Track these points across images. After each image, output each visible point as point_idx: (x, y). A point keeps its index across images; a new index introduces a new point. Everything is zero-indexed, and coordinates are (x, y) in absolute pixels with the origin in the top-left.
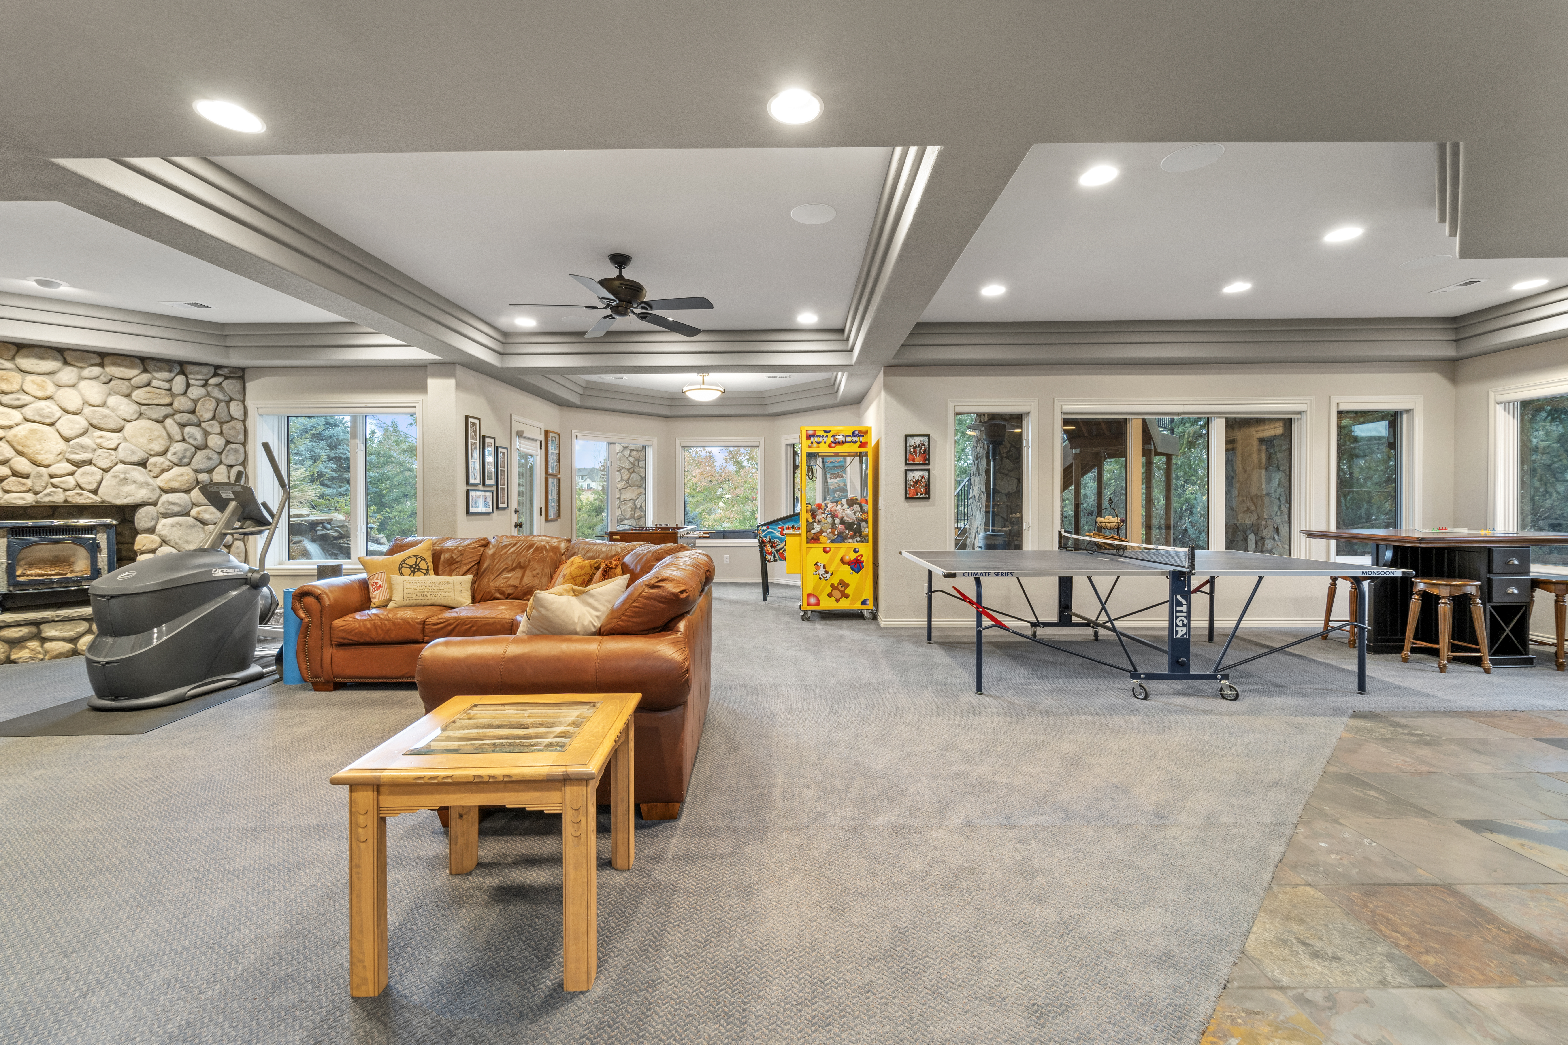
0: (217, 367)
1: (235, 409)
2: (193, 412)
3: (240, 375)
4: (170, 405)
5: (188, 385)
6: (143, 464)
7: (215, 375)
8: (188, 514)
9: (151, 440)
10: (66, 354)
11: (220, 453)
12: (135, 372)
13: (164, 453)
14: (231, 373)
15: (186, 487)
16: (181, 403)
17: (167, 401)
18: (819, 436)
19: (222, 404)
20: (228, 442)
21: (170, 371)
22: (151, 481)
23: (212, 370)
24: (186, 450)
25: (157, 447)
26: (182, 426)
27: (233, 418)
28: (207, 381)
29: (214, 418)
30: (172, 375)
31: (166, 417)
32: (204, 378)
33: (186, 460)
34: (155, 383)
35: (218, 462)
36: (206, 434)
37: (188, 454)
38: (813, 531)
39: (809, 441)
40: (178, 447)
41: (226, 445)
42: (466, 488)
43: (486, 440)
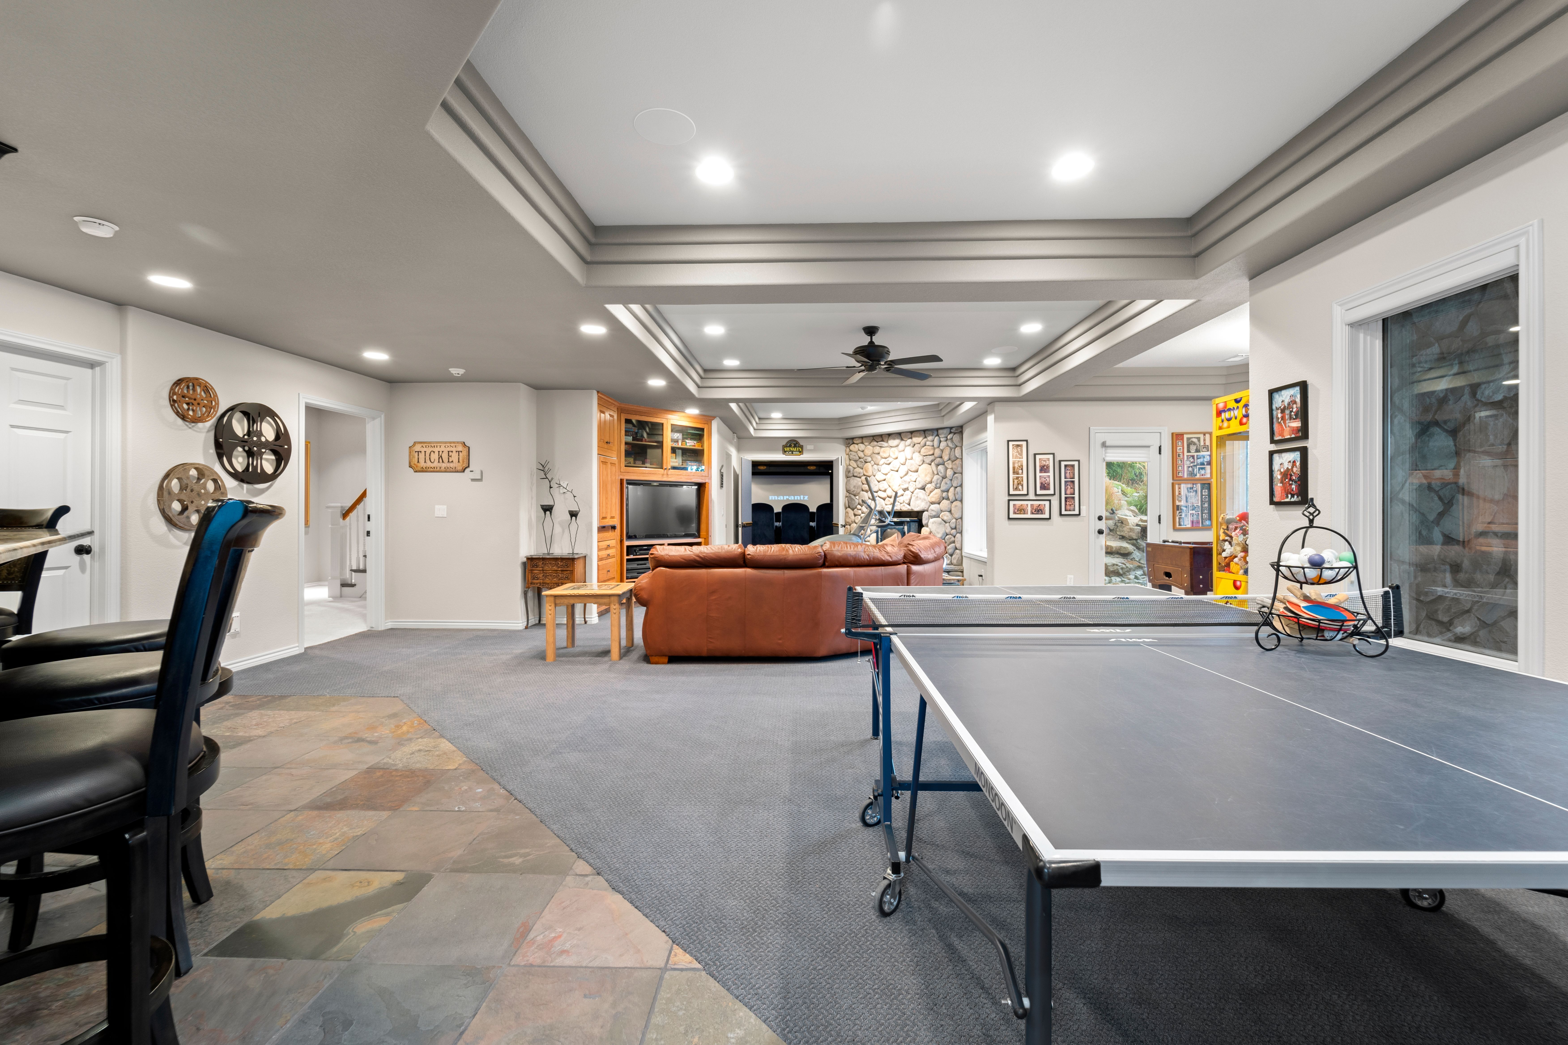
0: (951, 428)
1: (957, 452)
2: (941, 457)
3: (959, 430)
4: (933, 454)
5: (940, 442)
6: (923, 488)
7: (951, 433)
8: (939, 517)
9: (926, 475)
10: (902, 434)
11: (951, 480)
12: (921, 439)
13: (931, 482)
14: (956, 430)
15: (937, 501)
16: (937, 452)
17: (931, 453)
18: (1229, 410)
19: (953, 450)
20: (955, 473)
21: (932, 435)
22: (926, 498)
23: (948, 430)
24: (938, 479)
25: (929, 479)
26: (938, 465)
27: (957, 458)
28: (947, 437)
29: (949, 459)
30: (933, 437)
31: (932, 461)
32: (945, 436)
33: (938, 485)
34: (928, 443)
35: (951, 485)
36: (946, 469)
37: (939, 481)
38: (1224, 554)
39: (1220, 419)
40: (936, 477)
41: (954, 475)
42: (1007, 498)
43: (1038, 457)
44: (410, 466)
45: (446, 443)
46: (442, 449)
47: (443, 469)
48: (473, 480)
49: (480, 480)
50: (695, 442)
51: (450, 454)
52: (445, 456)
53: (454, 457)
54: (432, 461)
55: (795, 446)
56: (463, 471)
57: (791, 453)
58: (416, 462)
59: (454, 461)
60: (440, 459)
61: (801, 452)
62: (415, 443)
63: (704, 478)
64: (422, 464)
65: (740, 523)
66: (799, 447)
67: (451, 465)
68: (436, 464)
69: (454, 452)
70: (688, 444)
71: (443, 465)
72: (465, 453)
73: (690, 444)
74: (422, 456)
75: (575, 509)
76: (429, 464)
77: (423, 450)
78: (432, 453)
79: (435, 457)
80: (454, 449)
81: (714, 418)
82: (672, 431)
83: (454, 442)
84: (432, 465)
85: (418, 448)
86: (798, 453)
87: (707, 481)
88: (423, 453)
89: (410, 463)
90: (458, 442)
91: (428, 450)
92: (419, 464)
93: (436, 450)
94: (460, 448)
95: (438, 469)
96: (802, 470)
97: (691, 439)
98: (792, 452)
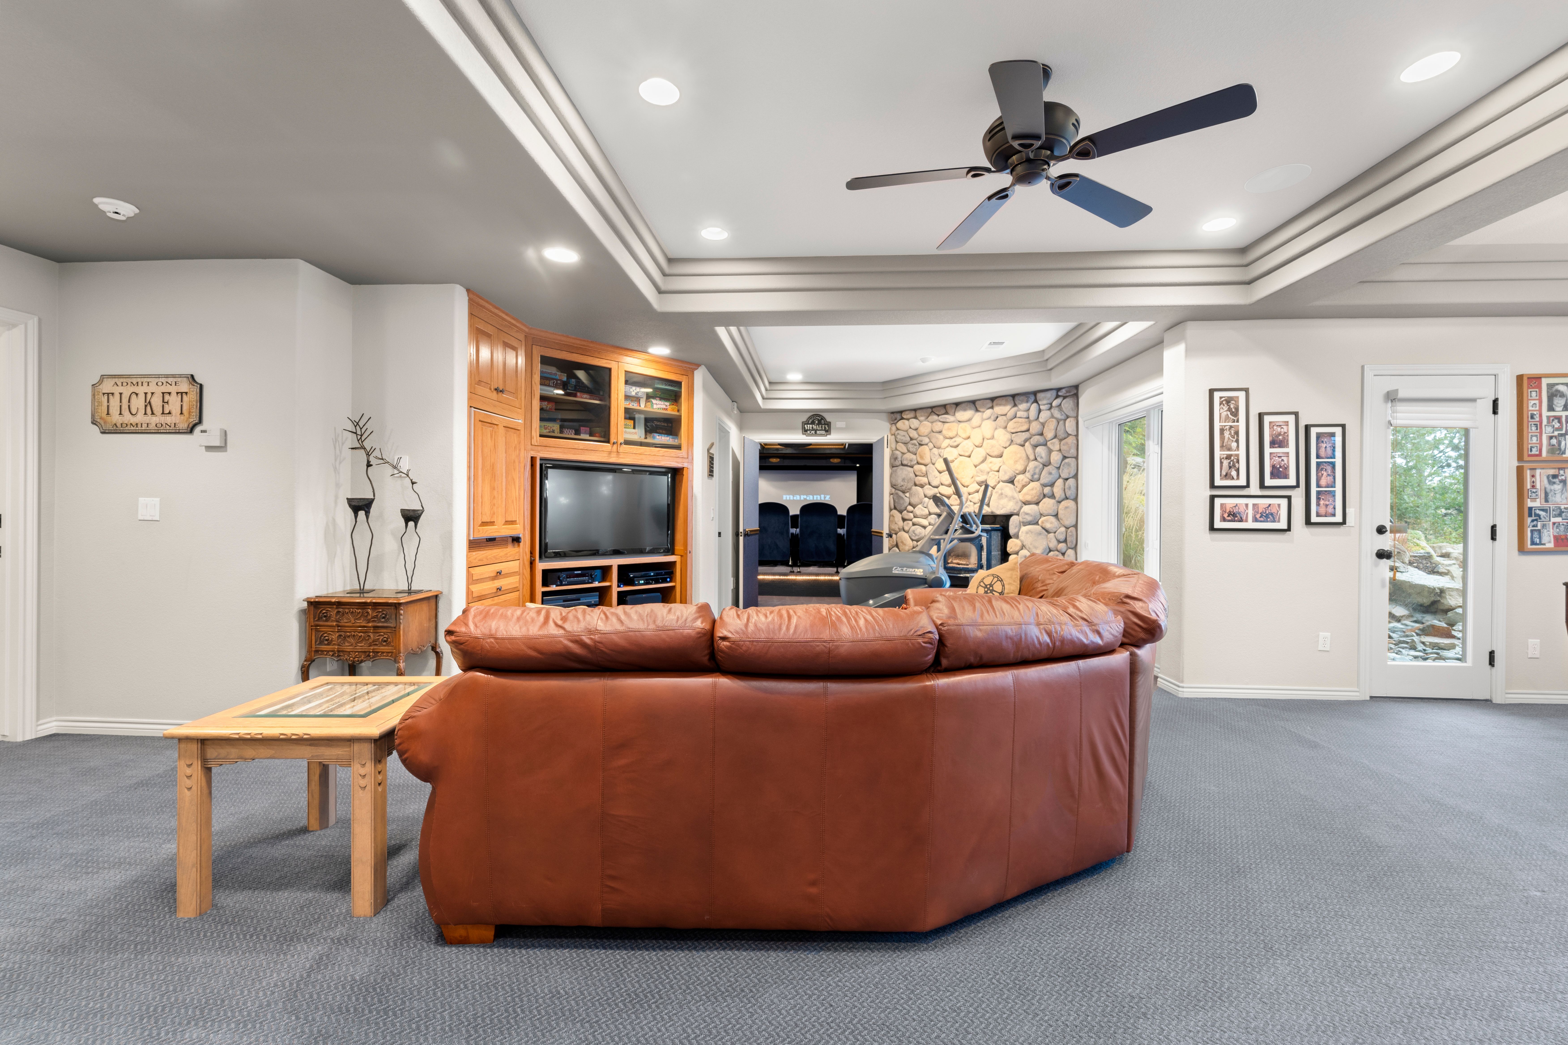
0: (1059, 390)
1: (1070, 425)
2: (1042, 434)
3: (1073, 392)
4: (1028, 430)
5: (1040, 411)
6: (1011, 481)
7: (1057, 396)
8: (1037, 523)
9: (1016, 462)
10: (977, 403)
11: (1058, 468)
12: (1008, 407)
13: (1024, 472)
14: (1067, 392)
15: (1035, 499)
16: (1035, 427)
17: (1025, 428)
19: (1061, 423)
20: (1065, 457)
21: (1027, 402)
22: (1016, 495)
23: (1054, 393)
24: (1036, 467)
25: (1020, 467)
26: (1035, 446)
27: (1069, 435)
28: (1051, 404)
29: (1055, 437)
30: (1029, 404)
31: (1026, 441)
32: (1049, 402)
33: (1036, 476)
34: (1019, 414)
35: (1058, 476)
36: (1050, 451)
37: (1037, 471)
40: (1032, 465)
41: (1063, 460)
42: (1209, 493)
43: (1267, 419)
44: (94, 422)
45: (158, 376)
46: (153, 388)
47: (152, 427)
48: (209, 448)
49: (222, 448)
50: (667, 404)
51: (167, 397)
52: (157, 402)
53: (174, 403)
54: (134, 411)
55: (819, 423)
56: (191, 431)
57: (813, 432)
58: (104, 414)
59: (173, 412)
60: (148, 408)
61: (828, 431)
62: (103, 377)
63: (680, 460)
64: (115, 418)
65: (741, 530)
66: (825, 424)
67: (168, 419)
68: (140, 418)
69: (174, 394)
70: (655, 406)
71: (154, 420)
72: (193, 396)
73: (659, 407)
74: (115, 402)
75: (415, 506)
76: (127, 418)
77: (117, 390)
78: (134, 396)
79: (138, 403)
80: (173, 389)
81: (698, 366)
82: (627, 382)
83: (174, 376)
84: (133, 420)
85: (107, 387)
86: (823, 432)
87: (685, 465)
88: (117, 396)
89: (93, 416)
90: (180, 376)
91: (127, 391)
92: (108, 419)
93: (141, 390)
94: (184, 387)
95: (144, 426)
96: (823, 463)
97: (661, 399)
98: (816, 431)
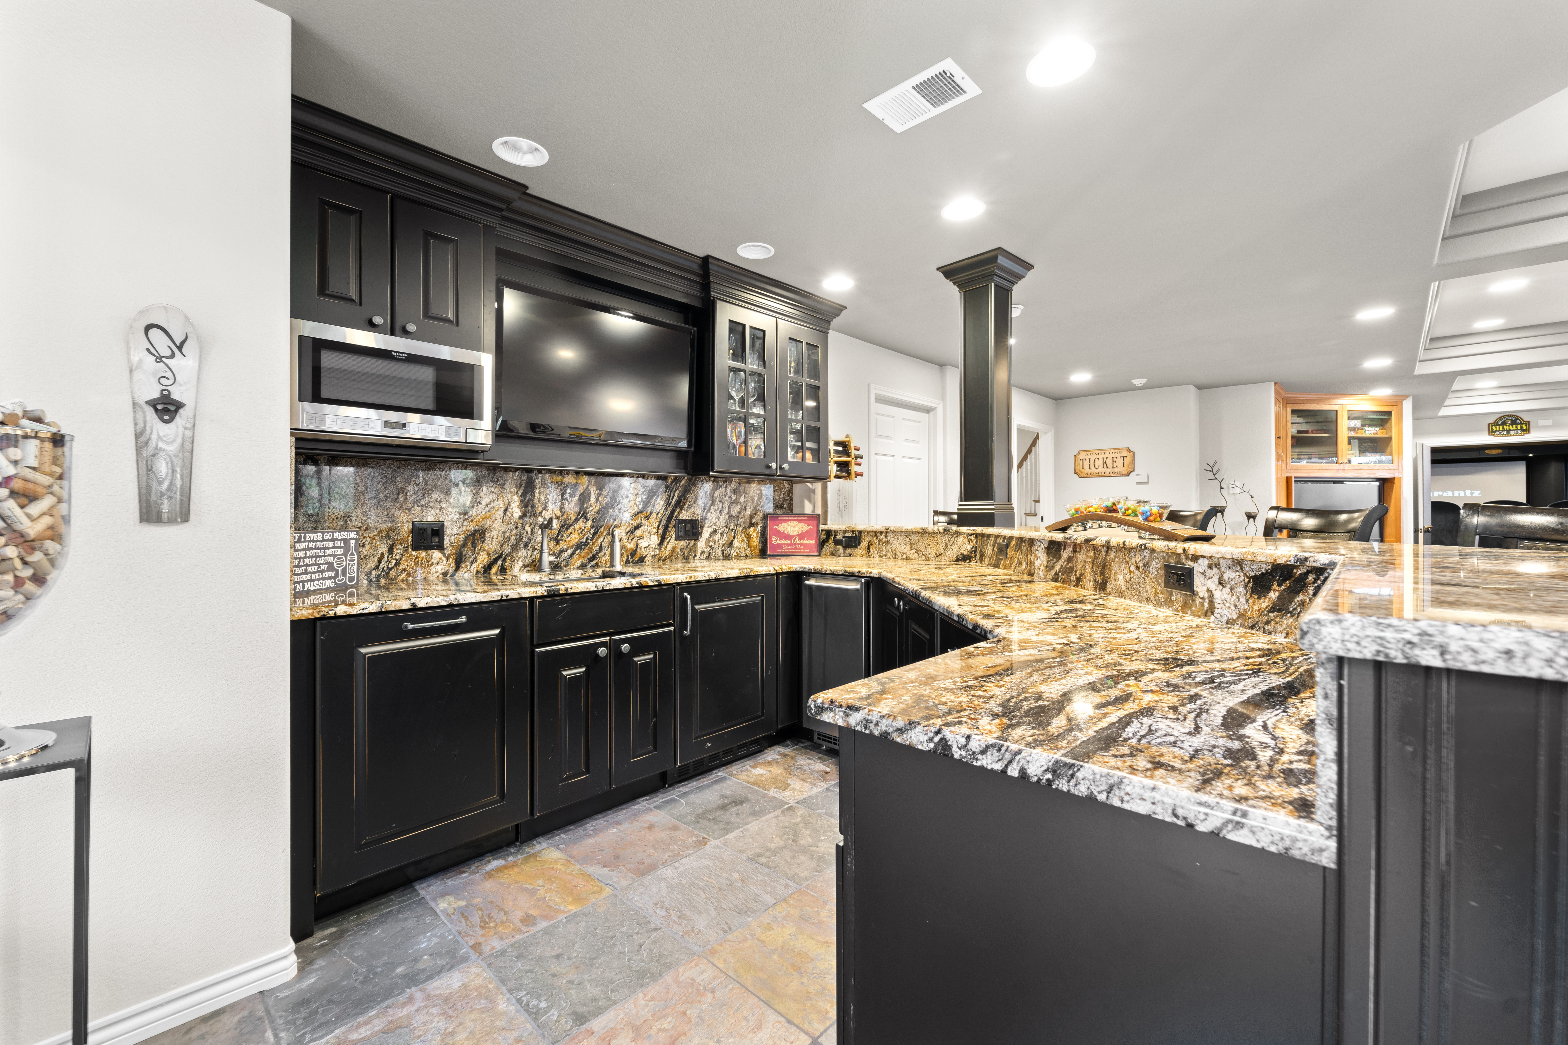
44: (1075, 473)
45: (1110, 449)
46: (1107, 455)
47: (1107, 474)
48: (1138, 483)
49: (1147, 483)
50: (1377, 429)
51: (1115, 459)
52: (1109, 462)
53: (1119, 462)
54: (1097, 467)
55: (1513, 423)
56: (1128, 475)
57: (1505, 433)
58: (1081, 469)
59: (1119, 466)
60: (1105, 465)
61: (1526, 430)
62: (1079, 452)
63: (1391, 472)
64: (1087, 470)
65: (1421, 526)
66: (1521, 423)
67: (1116, 470)
68: (1100, 470)
69: (1119, 458)
70: (1367, 432)
71: (1108, 471)
72: (1130, 458)
73: (1370, 432)
74: (1086, 463)
75: (1252, 510)
76: (1093, 470)
77: (1087, 458)
78: (1097, 460)
79: (1099, 463)
80: (1119, 455)
81: (1407, 397)
82: (1349, 418)
83: (1118, 449)
84: (1096, 471)
85: (1082, 456)
86: (1520, 432)
87: (1396, 475)
88: (1088, 460)
89: (1075, 470)
90: (1123, 448)
91: (1093, 458)
92: (1083, 471)
93: (1100, 457)
94: (1125, 454)
95: (1103, 474)
97: (1369, 426)
98: (1508, 431)
